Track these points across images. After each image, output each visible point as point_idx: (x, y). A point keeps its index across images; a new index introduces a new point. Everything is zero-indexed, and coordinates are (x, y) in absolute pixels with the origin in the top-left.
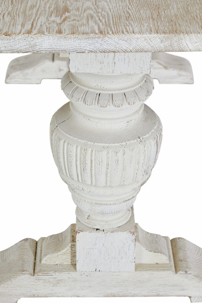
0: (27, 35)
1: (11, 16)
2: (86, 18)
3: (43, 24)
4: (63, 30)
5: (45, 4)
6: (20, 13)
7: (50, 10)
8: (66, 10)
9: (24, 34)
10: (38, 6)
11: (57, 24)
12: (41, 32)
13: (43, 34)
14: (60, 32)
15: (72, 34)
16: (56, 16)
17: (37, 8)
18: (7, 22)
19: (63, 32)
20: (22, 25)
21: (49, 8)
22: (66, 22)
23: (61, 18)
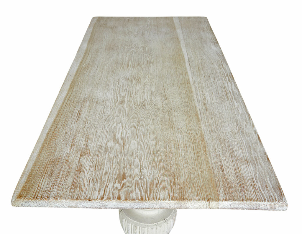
0: (100, 201)
1: (93, 182)
2: (134, 185)
3: (110, 190)
4: (121, 196)
5: (113, 171)
6: (99, 179)
7: (115, 176)
8: (124, 177)
9: (99, 200)
10: (109, 172)
11: (118, 190)
12: (109, 198)
13: (110, 200)
14: (119, 198)
15: (126, 200)
16: (118, 183)
17: (108, 174)
18: (91, 188)
19: (121, 198)
20: (99, 191)
21: (115, 174)
22: (123, 188)
23: (121, 185)
